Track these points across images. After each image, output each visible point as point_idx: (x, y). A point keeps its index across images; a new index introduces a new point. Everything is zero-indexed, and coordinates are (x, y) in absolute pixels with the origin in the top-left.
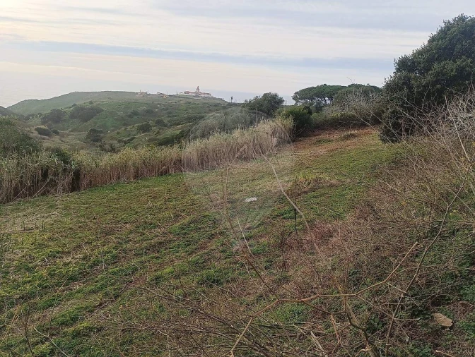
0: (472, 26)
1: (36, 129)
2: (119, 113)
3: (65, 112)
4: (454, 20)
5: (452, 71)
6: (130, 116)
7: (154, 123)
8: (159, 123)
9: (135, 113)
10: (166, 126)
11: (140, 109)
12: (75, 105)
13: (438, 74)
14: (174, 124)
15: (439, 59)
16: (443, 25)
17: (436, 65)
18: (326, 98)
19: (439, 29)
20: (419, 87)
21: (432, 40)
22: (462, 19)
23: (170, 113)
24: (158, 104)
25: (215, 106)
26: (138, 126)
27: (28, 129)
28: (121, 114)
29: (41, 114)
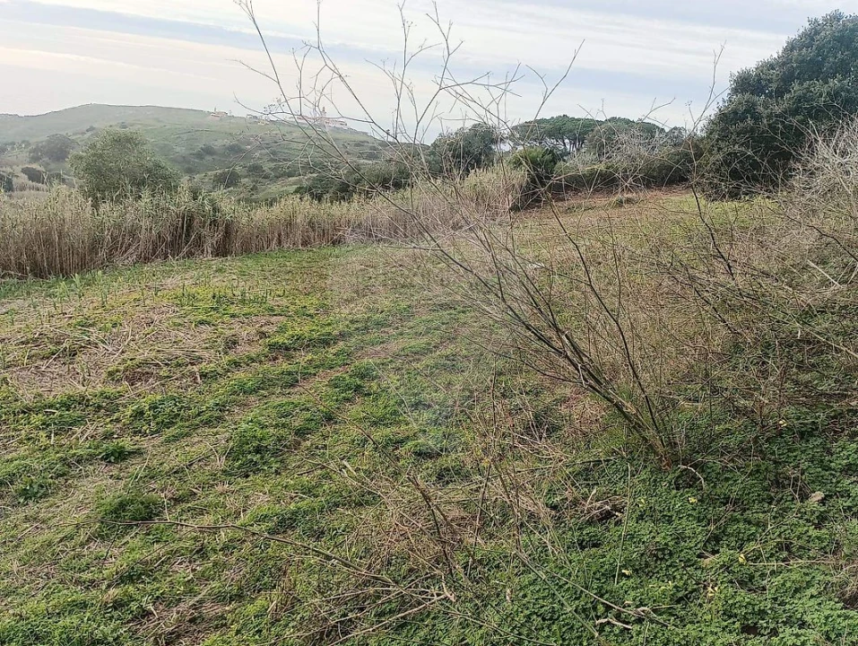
0: (853, 30)
1: (24, 171)
2: (178, 149)
3: (73, 141)
4: (825, 19)
5: (821, 96)
6: (199, 156)
7: (244, 172)
8: (255, 170)
9: (208, 151)
10: (266, 177)
11: (218, 144)
12: (91, 129)
13: (799, 100)
14: (282, 176)
15: (800, 78)
16: (807, 25)
17: (796, 86)
18: (567, 141)
19: (802, 30)
20: (769, 117)
21: (791, 47)
22: (836, 17)
23: (274, 153)
24: (252, 136)
25: (358, 145)
26: (216, 176)
27: (9, 170)
28: (181, 150)
29: (28, 144)
